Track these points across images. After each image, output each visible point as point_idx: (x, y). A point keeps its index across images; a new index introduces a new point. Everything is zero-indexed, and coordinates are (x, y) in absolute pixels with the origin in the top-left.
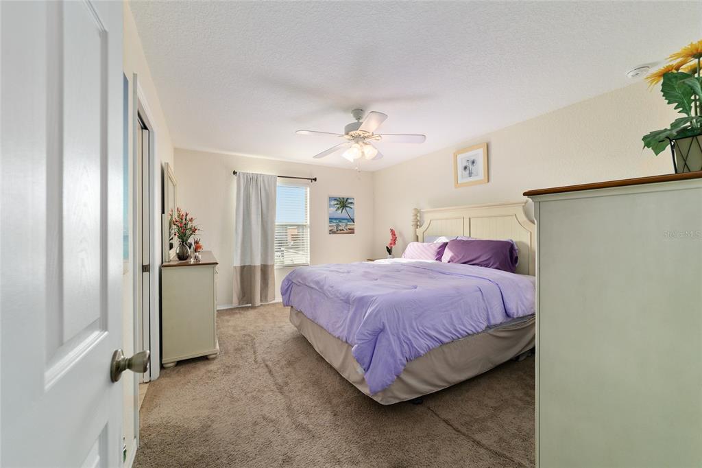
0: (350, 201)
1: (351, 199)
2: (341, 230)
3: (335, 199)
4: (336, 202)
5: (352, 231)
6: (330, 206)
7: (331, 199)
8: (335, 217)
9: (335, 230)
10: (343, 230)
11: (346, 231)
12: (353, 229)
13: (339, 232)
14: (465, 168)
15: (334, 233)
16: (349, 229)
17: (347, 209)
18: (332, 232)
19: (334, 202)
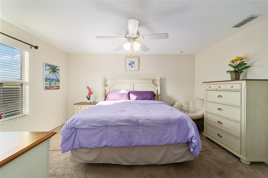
0: (57, 68)
1: (58, 67)
2: (52, 87)
3: (49, 66)
4: (49, 68)
5: (58, 88)
6: (46, 70)
7: (47, 65)
8: (49, 78)
9: (48, 87)
10: (53, 87)
11: (55, 88)
12: (59, 86)
13: (51, 88)
14: (130, 64)
15: (48, 89)
16: (57, 86)
17: (56, 73)
18: (47, 88)
19: (48, 68)
